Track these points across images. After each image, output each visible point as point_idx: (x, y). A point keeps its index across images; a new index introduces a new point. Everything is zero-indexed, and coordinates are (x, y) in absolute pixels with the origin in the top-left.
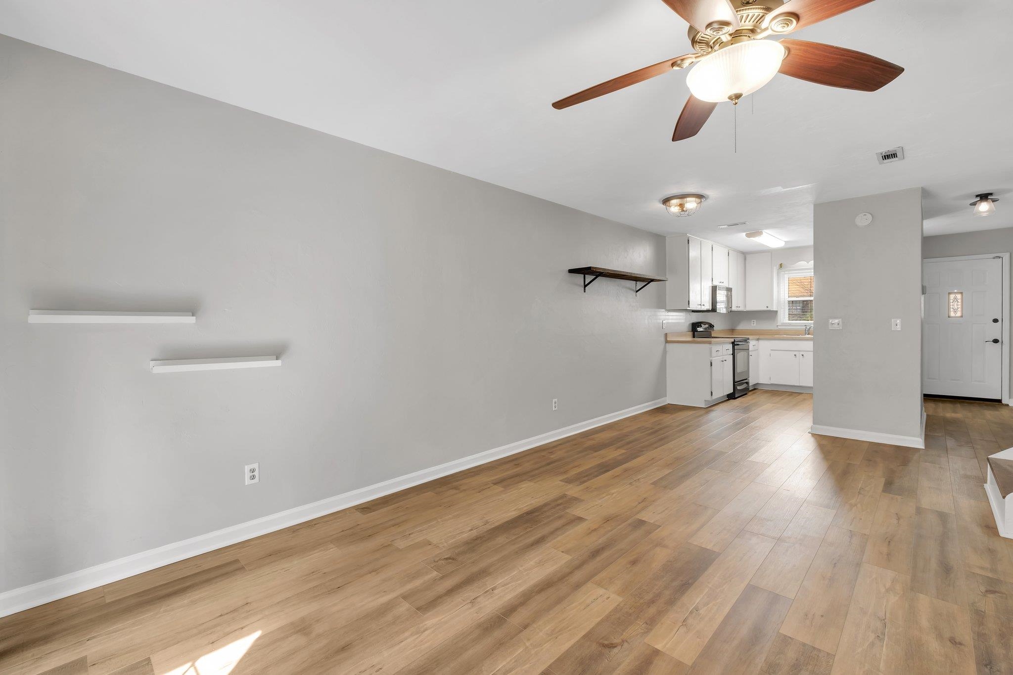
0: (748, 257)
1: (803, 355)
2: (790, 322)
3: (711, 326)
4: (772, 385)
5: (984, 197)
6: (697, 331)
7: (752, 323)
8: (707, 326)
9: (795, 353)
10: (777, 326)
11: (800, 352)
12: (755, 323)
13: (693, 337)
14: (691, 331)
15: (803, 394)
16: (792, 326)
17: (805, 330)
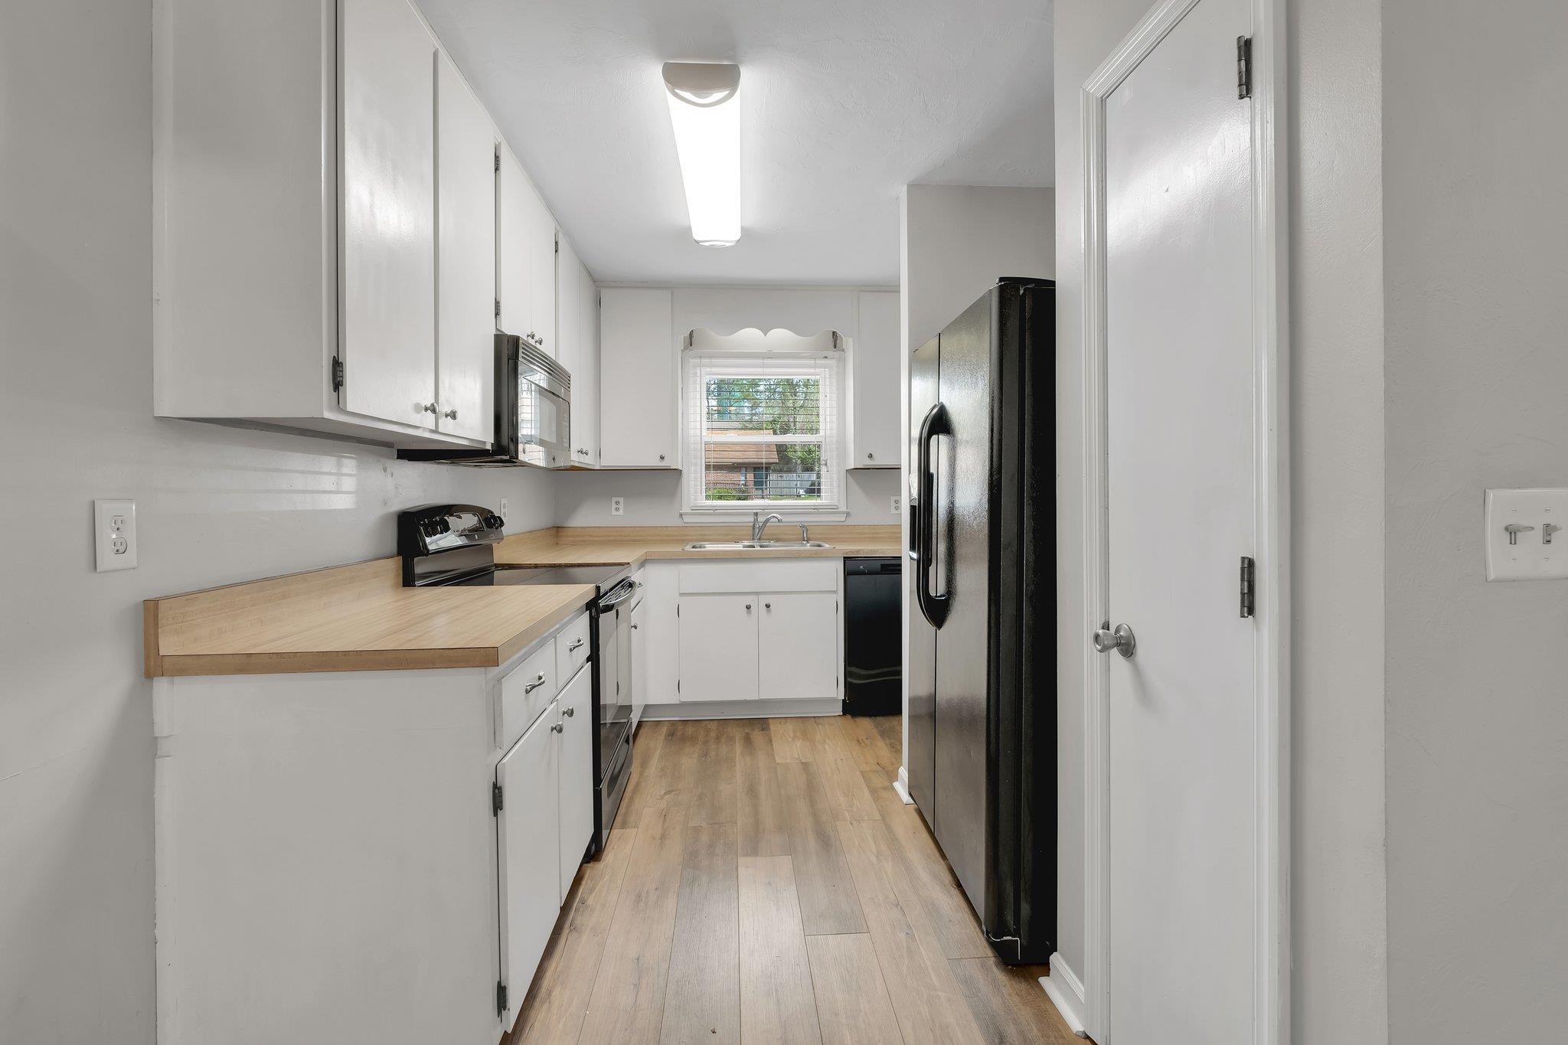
0: (607, 296)
1: (768, 606)
2: (709, 502)
3: (491, 522)
4: (683, 705)
6: (425, 552)
7: (614, 506)
8: (469, 521)
9: (748, 600)
10: (681, 515)
11: (761, 597)
12: (621, 506)
13: (404, 586)
14: (399, 554)
15: (772, 726)
16: (719, 514)
17: (754, 528)
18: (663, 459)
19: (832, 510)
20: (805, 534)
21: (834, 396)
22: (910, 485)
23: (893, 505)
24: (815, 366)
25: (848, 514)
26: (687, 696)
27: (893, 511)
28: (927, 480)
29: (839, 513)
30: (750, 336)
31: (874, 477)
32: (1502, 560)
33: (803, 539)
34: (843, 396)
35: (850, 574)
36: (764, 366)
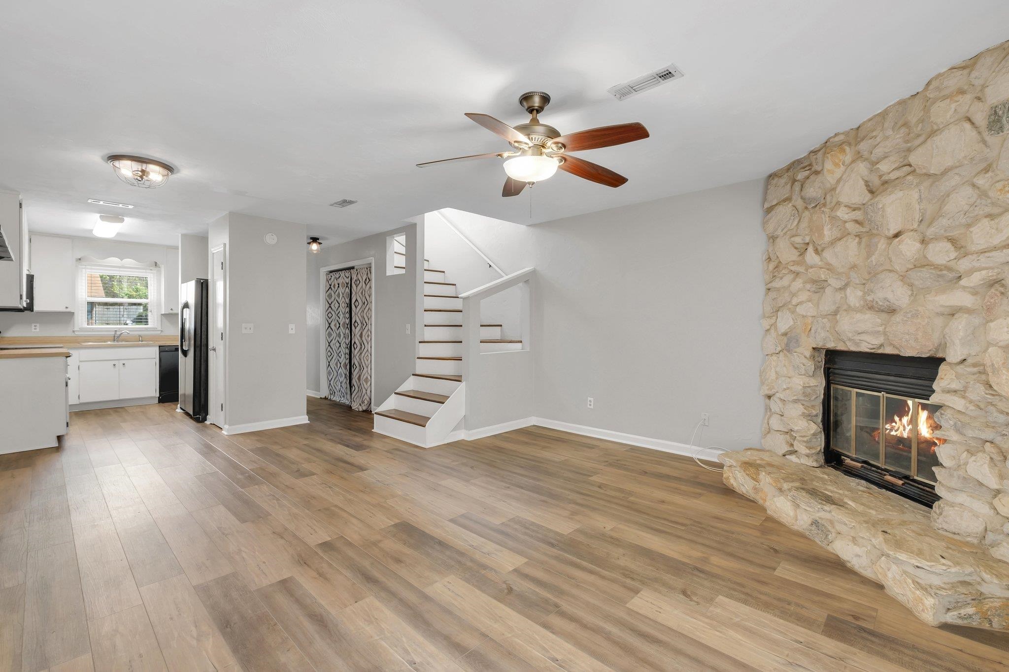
1: (124, 364)
2: (88, 326)
4: (81, 404)
5: (315, 240)
9: (114, 362)
10: (74, 331)
11: (120, 361)
12: (38, 328)
15: (126, 408)
16: (94, 331)
17: (114, 336)
18: (67, 308)
19: (154, 329)
20: (140, 338)
21: (155, 286)
24: (146, 272)
25: (162, 331)
26: (83, 400)
28: (184, 320)
29: (158, 330)
30: (114, 260)
31: (169, 317)
32: (244, 331)
33: (139, 341)
34: (160, 286)
35: (161, 352)
36: (119, 271)
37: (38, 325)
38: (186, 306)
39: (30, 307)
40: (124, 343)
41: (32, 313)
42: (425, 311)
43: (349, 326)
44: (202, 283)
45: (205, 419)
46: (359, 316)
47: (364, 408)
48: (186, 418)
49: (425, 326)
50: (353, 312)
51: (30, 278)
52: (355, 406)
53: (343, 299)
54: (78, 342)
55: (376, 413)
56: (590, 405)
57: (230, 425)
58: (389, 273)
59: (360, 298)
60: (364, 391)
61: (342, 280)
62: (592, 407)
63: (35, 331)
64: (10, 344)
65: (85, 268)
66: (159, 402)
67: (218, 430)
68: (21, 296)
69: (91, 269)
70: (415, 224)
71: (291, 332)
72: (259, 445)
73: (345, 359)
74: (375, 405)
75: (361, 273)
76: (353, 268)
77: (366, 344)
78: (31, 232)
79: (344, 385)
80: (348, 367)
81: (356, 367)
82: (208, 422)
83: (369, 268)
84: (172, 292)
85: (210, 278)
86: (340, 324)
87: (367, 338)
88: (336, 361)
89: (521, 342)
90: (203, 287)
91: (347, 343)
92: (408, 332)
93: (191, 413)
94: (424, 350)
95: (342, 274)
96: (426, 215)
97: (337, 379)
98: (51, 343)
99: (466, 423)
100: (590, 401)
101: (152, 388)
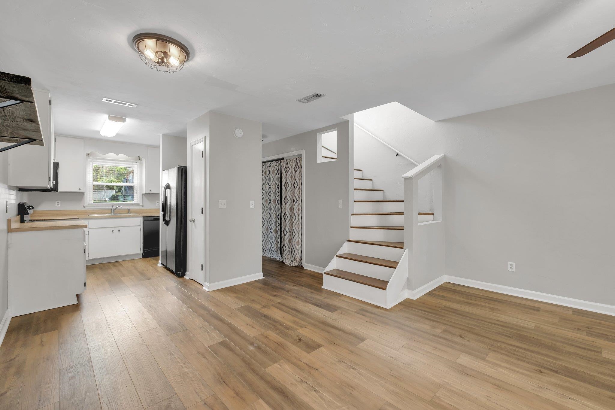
0: (58, 138)
1: (119, 230)
2: (94, 203)
4: (89, 260)
9: (112, 229)
10: (84, 206)
11: (117, 228)
12: (60, 204)
13: (21, 222)
14: (18, 215)
15: (121, 262)
16: (99, 206)
17: (112, 210)
18: (80, 189)
19: (138, 205)
20: (129, 211)
21: (139, 174)
22: (162, 198)
23: (157, 203)
24: (133, 164)
25: (143, 206)
26: (91, 257)
27: (157, 205)
28: (165, 198)
29: (140, 205)
30: (112, 155)
31: (151, 196)
32: (220, 207)
33: (129, 213)
34: (142, 173)
35: (144, 221)
36: (115, 163)
37: (60, 202)
38: (168, 187)
39: (55, 188)
40: (118, 215)
41: (57, 192)
42: (355, 190)
43: (279, 202)
44: (182, 169)
45: (184, 275)
46: (289, 193)
47: (296, 264)
48: (168, 273)
49: (355, 201)
50: (282, 191)
51: (56, 165)
52: (287, 262)
53: (274, 182)
54: (87, 214)
55: (325, 273)
56: (511, 268)
57: (210, 283)
58: (319, 161)
59: (290, 181)
60: (296, 251)
61: (273, 168)
62: (514, 270)
63: (58, 206)
64: (41, 216)
65: (92, 161)
66: (143, 257)
67: (199, 286)
68: (50, 178)
69: (96, 162)
70: (348, 121)
71: (252, 207)
72: (243, 304)
73: (275, 226)
74: (306, 262)
75: (290, 162)
76: (283, 159)
77: (297, 216)
78: (56, 134)
79: (274, 246)
80: (279, 232)
81: (287, 233)
82: (187, 277)
83: (300, 158)
84: (153, 177)
85: (188, 165)
86: (270, 200)
87: (298, 211)
88: (266, 228)
89: (432, 214)
90: (183, 173)
91: (278, 215)
92: (341, 206)
93: (174, 269)
94: (355, 221)
95: (273, 164)
96: (355, 114)
97: (267, 240)
98: (69, 215)
99: (409, 284)
100: (512, 265)
101: (138, 248)
